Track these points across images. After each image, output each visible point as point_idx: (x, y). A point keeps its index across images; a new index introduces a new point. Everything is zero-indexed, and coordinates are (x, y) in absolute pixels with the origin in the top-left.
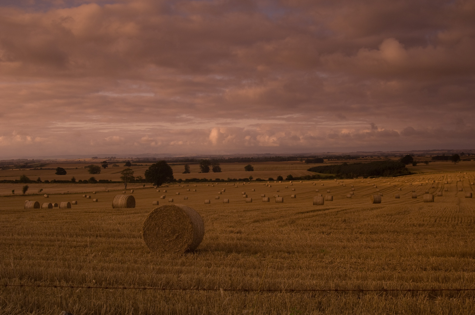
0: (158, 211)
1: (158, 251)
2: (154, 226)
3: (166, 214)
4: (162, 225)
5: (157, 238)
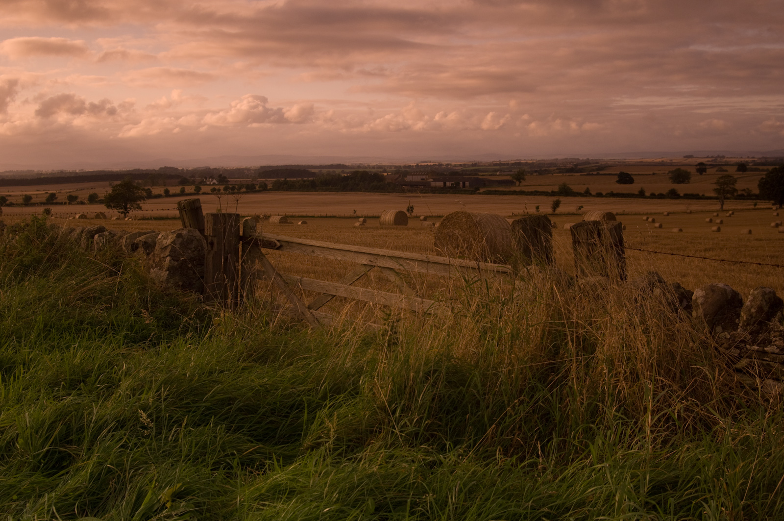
0: (449, 218)
3: (457, 222)
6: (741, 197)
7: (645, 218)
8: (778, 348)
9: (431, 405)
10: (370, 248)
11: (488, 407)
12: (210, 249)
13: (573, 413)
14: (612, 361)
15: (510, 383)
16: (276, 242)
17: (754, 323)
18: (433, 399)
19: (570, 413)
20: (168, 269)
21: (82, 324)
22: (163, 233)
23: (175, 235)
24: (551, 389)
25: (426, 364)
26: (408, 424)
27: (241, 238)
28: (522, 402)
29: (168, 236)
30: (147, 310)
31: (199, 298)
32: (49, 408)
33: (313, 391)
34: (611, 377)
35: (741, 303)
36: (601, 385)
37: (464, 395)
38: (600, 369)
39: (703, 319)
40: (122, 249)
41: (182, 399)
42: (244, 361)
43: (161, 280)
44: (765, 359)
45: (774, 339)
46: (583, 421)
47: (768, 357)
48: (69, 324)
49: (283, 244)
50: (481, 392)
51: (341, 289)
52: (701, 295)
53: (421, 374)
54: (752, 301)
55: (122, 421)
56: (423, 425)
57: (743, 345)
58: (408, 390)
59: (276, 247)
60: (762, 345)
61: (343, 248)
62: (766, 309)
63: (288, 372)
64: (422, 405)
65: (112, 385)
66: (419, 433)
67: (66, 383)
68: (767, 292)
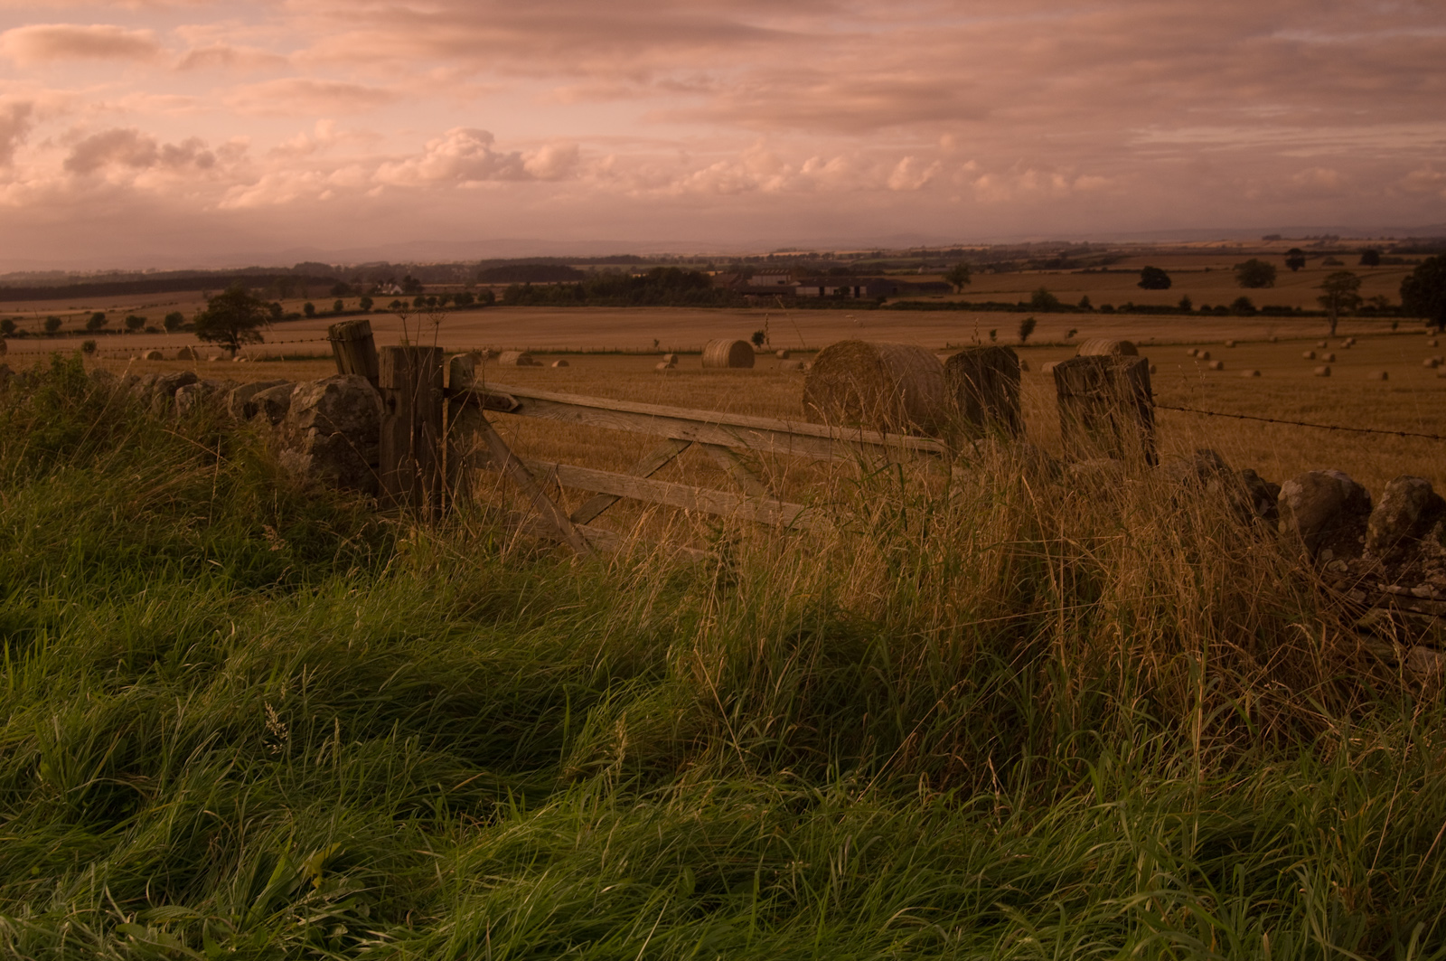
6: (1369, 312)
7: (1191, 351)
8: (1436, 588)
9: (799, 697)
10: (685, 410)
11: (902, 700)
12: (388, 412)
13: (1058, 709)
14: (1131, 613)
15: (942, 654)
16: (511, 399)
17: (1393, 542)
18: (802, 686)
19: (1053, 710)
20: (313, 451)
21: (154, 553)
22: (303, 384)
23: (325, 388)
24: (1018, 667)
25: (789, 622)
26: (756, 730)
27: (447, 393)
28: (964, 690)
29: (311, 390)
30: (275, 526)
31: (369, 504)
32: (97, 706)
33: (581, 673)
34: (1129, 644)
35: (1368, 506)
36: (1110, 658)
37: (858, 678)
38: (1108, 628)
39: (1299, 536)
40: (227, 414)
41: (340, 689)
42: (454, 618)
43: (300, 470)
44: (1413, 608)
45: (1430, 572)
46: (1077, 724)
47: (1417, 606)
48: (131, 553)
49: (525, 402)
50: (890, 673)
51: (631, 485)
52: (1294, 492)
53: (780, 639)
54: (1387, 502)
55: (230, 730)
56: (783, 734)
57: (1371, 583)
58: (755, 669)
59: (512, 408)
60: (1406, 583)
61: (634, 410)
62: (1414, 517)
63: (535, 639)
64: (780, 697)
65: (211, 664)
66: (775, 748)
67: (127, 662)
68: (1417, 485)
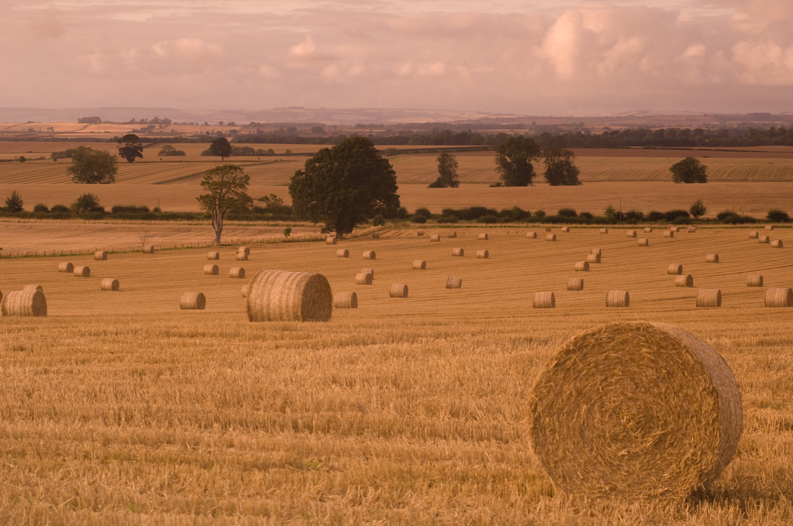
0: (586, 346)
1: (587, 491)
2: (573, 399)
3: (618, 358)
4: (601, 398)
5: (581, 443)
